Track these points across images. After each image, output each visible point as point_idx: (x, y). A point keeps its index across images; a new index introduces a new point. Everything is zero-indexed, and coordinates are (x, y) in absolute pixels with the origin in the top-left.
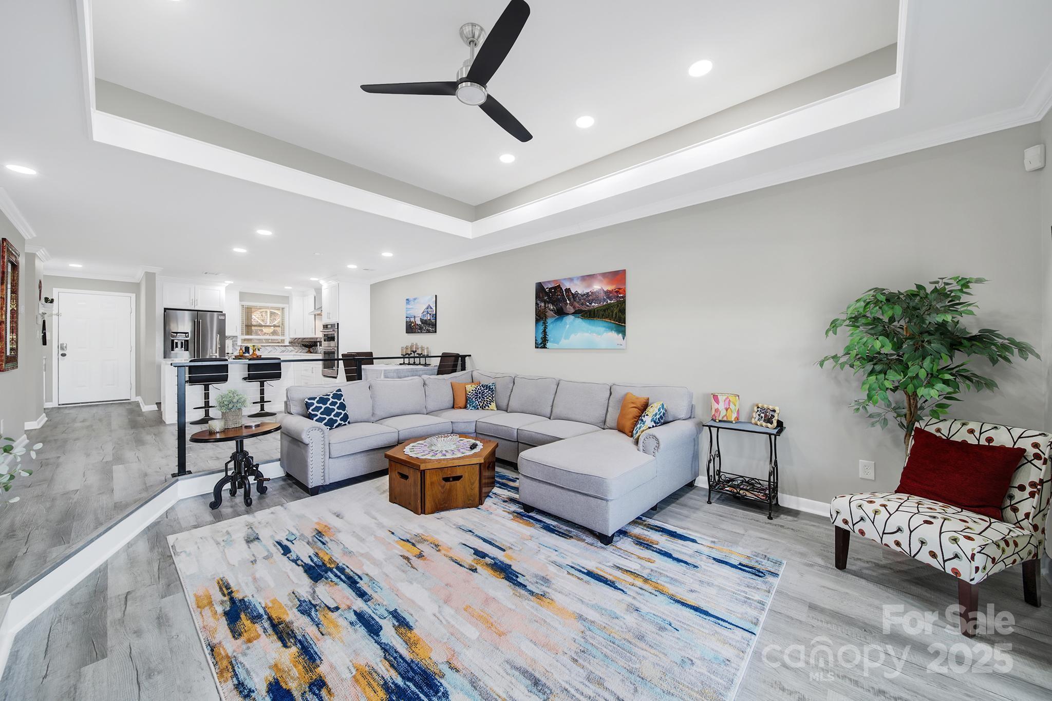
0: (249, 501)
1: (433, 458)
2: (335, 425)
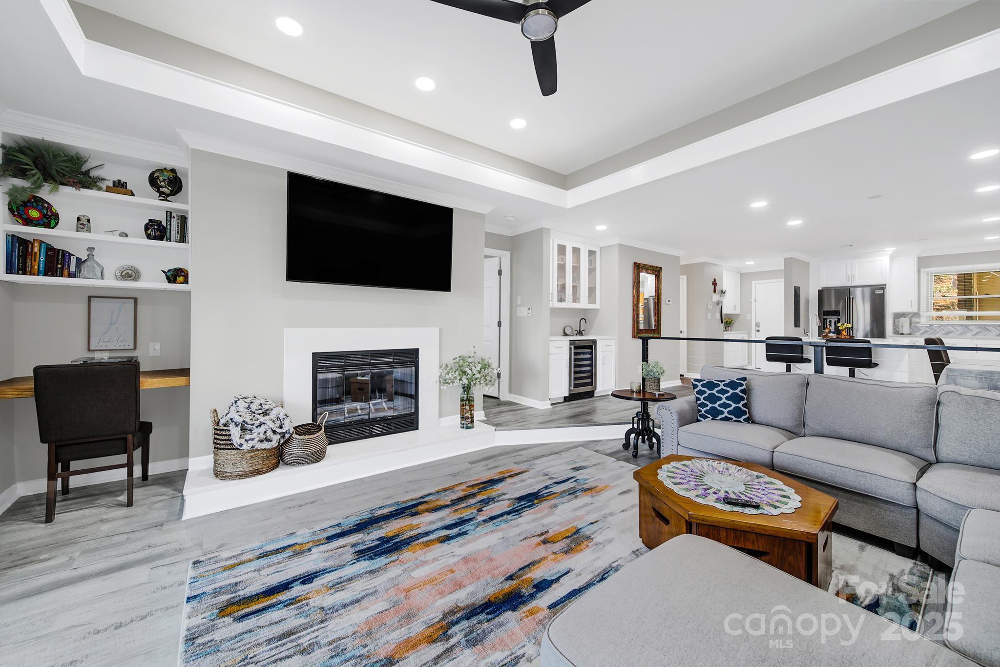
0: (634, 454)
1: (699, 500)
2: (720, 417)
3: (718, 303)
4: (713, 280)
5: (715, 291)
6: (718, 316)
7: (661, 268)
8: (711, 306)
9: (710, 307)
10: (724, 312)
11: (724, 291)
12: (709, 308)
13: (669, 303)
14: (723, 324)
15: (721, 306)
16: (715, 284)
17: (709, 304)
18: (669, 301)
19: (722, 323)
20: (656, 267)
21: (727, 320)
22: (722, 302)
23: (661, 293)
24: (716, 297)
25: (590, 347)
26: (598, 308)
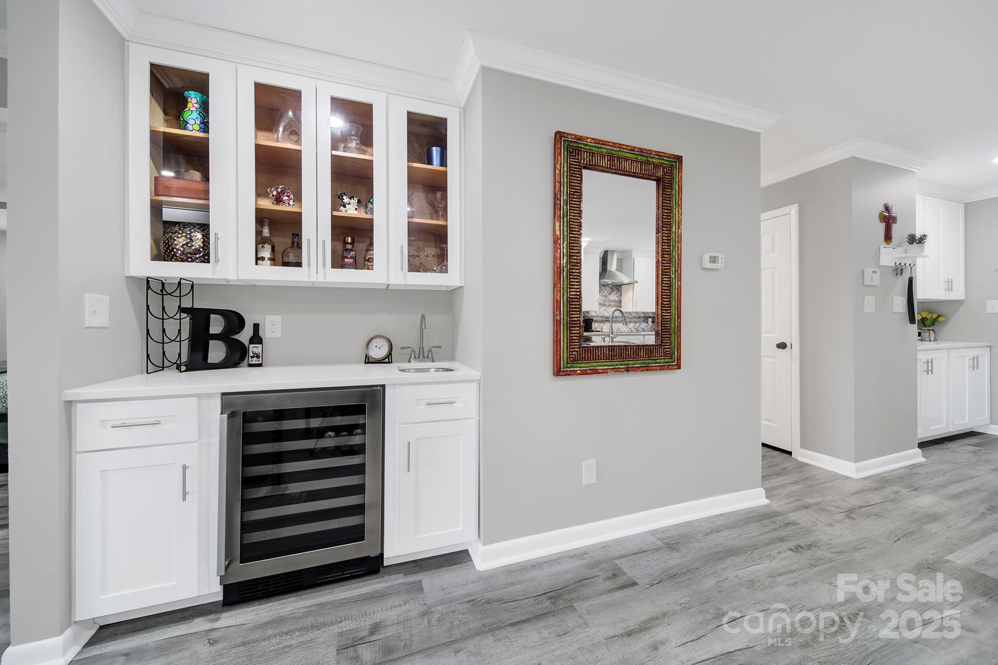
3: (899, 270)
4: (882, 208)
5: (888, 237)
6: (900, 304)
7: (679, 159)
8: (877, 277)
9: (873, 278)
10: (920, 294)
11: (918, 236)
12: (867, 281)
13: (714, 266)
14: (915, 326)
15: (911, 281)
16: (888, 219)
17: (869, 271)
18: (713, 260)
19: (912, 320)
20: (659, 154)
21: (925, 315)
22: (912, 266)
23: (680, 236)
24: (889, 256)
25: (359, 410)
26: (457, 284)
